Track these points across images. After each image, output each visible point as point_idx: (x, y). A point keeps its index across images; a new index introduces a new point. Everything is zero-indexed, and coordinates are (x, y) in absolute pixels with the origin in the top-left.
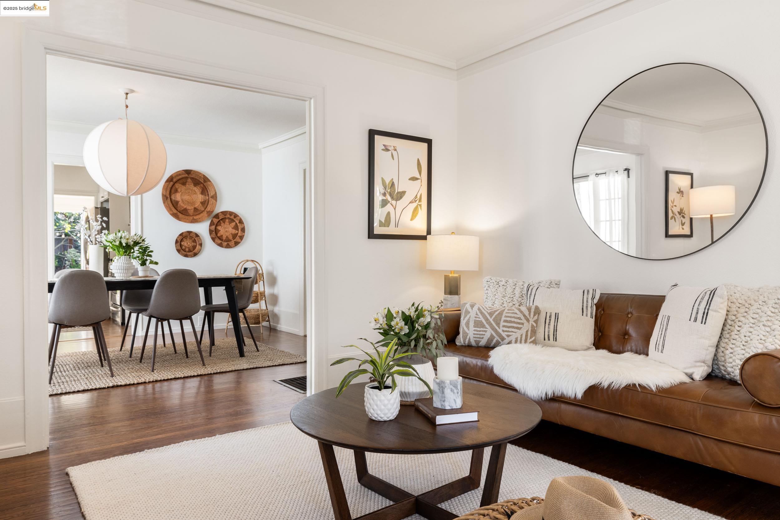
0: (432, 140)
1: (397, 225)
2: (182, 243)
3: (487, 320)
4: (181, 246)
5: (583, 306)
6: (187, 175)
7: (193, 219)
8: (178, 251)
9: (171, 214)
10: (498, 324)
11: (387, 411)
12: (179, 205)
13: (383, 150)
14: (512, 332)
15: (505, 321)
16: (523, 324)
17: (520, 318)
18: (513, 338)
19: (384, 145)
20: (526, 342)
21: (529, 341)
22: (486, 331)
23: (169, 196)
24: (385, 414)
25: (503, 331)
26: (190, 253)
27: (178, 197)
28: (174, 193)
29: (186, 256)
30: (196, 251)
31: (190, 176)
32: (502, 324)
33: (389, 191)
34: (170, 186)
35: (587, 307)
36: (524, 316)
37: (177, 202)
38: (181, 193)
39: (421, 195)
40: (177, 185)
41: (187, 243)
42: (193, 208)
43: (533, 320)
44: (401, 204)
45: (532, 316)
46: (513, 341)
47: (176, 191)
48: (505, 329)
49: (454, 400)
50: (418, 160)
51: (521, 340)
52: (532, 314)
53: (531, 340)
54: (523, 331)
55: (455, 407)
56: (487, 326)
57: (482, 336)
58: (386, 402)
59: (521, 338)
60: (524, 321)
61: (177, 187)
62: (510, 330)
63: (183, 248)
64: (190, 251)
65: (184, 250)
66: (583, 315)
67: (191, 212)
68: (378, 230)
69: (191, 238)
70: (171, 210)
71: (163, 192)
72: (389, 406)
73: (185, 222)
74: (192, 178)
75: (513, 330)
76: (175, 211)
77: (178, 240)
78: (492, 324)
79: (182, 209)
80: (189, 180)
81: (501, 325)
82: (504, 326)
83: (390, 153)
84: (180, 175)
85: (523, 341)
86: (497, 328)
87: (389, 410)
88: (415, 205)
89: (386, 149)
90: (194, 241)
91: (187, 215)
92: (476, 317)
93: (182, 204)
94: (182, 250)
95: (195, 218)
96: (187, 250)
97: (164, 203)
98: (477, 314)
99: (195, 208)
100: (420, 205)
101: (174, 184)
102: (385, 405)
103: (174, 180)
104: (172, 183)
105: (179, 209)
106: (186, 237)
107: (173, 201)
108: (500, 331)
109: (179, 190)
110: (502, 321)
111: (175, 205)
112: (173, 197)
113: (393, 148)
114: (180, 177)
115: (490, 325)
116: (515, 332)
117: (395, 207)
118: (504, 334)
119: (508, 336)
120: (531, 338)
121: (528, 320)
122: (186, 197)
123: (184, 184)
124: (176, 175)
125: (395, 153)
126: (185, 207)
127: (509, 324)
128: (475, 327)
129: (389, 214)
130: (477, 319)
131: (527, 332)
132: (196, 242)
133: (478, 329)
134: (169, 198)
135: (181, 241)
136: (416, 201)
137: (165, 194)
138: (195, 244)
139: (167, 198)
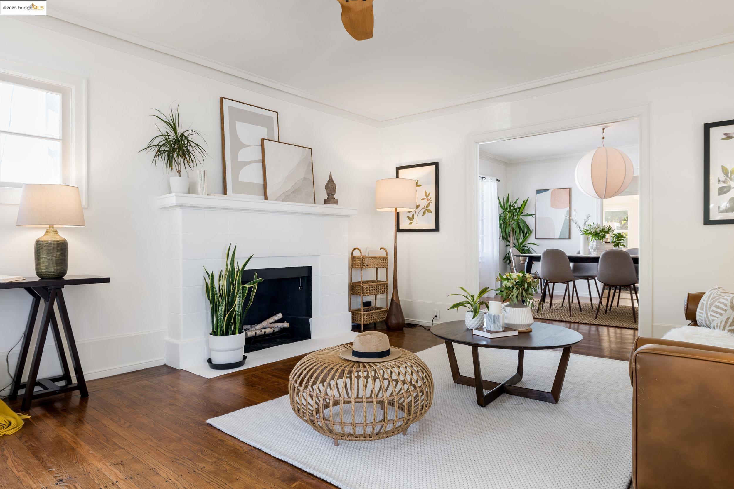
19: (726, 134)
33: (732, 177)
68: (715, 216)
85: (722, 328)
89: (728, 137)
127: (717, 309)
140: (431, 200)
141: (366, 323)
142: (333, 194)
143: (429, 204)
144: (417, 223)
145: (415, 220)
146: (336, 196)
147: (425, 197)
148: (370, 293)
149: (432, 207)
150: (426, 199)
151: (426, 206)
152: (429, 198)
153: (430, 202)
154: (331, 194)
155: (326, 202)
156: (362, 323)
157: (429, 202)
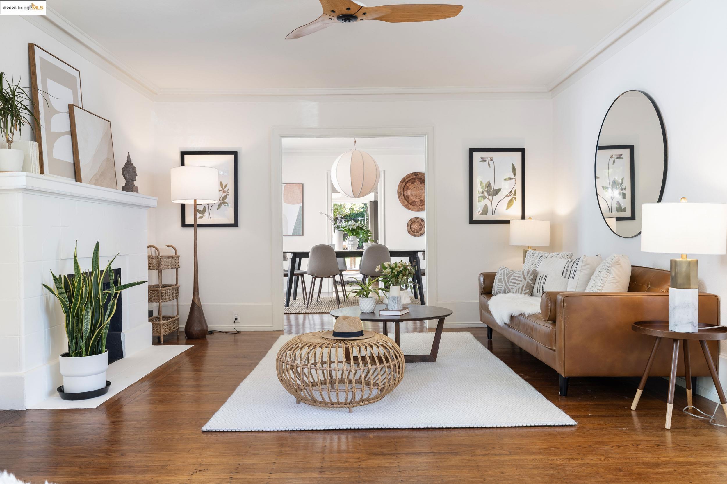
0: (525, 148)
1: (493, 213)
2: (412, 226)
3: (504, 278)
4: (411, 228)
5: (564, 270)
6: (415, 176)
7: (420, 208)
8: (409, 232)
9: (403, 206)
10: (508, 281)
11: (364, 308)
12: (409, 199)
13: (480, 161)
14: (514, 286)
15: (513, 279)
16: (521, 281)
17: (520, 277)
18: (514, 290)
19: (481, 158)
20: (521, 293)
21: (523, 292)
22: (502, 285)
23: (402, 193)
24: (364, 309)
25: (510, 285)
26: (417, 234)
27: (409, 193)
28: (406, 190)
29: (414, 236)
30: (422, 232)
31: (417, 177)
32: (511, 280)
33: (486, 189)
34: (403, 185)
35: (567, 271)
36: (524, 276)
37: (408, 197)
38: (411, 190)
39: (516, 191)
40: (408, 184)
41: (415, 226)
42: (420, 200)
43: (529, 279)
44: (496, 198)
45: (529, 276)
46: (515, 292)
47: (408, 188)
48: (511, 284)
49: (394, 306)
50: (513, 165)
51: (518, 292)
52: (529, 275)
53: (525, 292)
54: (521, 286)
55: (394, 309)
56: (503, 282)
57: (501, 289)
58: (364, 304)
59: (519, 290)
60: (522, 279)
61: (408, 186)
62: (514, 284)
63: (413, 230)
64: (417, 232)
65: (413, 232)
66: (562, 276)
67: (418, 203)
68: (475, 218)
69: (418, 222)
70: (404, 202)
71: (398, 189)
72: (366, 306)
73: (414, 211)
74: (419, 178)
75: (515, 285)
76: (407, 203)
77: (409, 224)
78: (505, 281)
79: (412, 201)
80: (417, 180)
81: (510, 282)
82: (511, 282)
83: (487, 163)
84: (410, 177)
85: (520, 292)
86: (507, 283)
87: (366, 307)
88: (510, 198)
89: (483, 160)
90: (421, 225)
91: (415, 206)
92: (500, 276)
93: (412, 198)
94: (412, 231)
95: (421, 207)
96: (415, 231)
97: (399, 198)
98: (501, 275)
99: (421, 200)
100: (515, 198)
101: (406, 184)
102: (364, 305)
103: (406, 181)
104: (404, 183)
105: (409, 202)
106: (414, 222)
107: (405, 196)
108: (509, 285)
109: (410, 188)
110: (511, 279)
111: (406, 198)
112: (405, 193)
113: (489, 159)
114: (410, 178)
115: (504, 280)
116: (516, 286)
117: (492, 201)
118: (510, 287)
119: (512, 289)
120: (525, 290)
121: (525, 279)
122: (415, 193)
123: (413, 183)
124: (407, 177)
125: (491, 163)
126: (414, 200)
127: (514, 281)
128: (498, 283)
129: (486, 206)
130: (500, 277)
131: (523, 286)
132: (422, 226)
133: (499, 284)
134: (403, 194)
135: (411, 225)
136: (511, 195)
137: (399, 191)
138: (421, 227)
139: (401, 194)
140: (229, 193)
141: (165, 333)
142: (134, 180)
143: (226, 196)
144: (209, 217)
145: (206, 214)
146: (136, 183)
147: (221, 189)
148: (168, 298)
149: (230, 199)
150: (222, 191)
151: (221, 198)
152: (226, 189)
153: (227, 194)
154: (132, 180)
155: (124, 189)
156: (162, 335)
157: (225, 194)
